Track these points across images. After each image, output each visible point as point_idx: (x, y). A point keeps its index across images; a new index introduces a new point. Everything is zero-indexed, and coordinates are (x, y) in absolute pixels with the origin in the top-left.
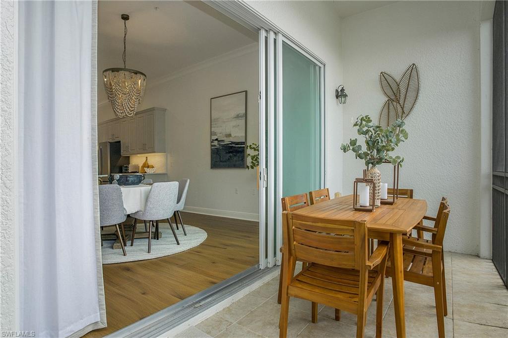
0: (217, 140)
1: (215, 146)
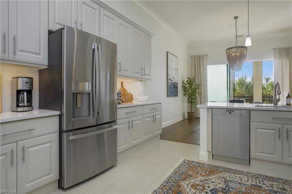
0: (170, 79)
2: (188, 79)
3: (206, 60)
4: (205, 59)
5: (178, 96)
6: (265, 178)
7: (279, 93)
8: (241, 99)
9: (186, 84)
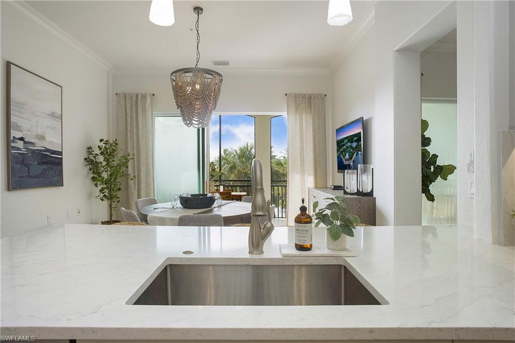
0: (22, 139)
1: (19, 149)
2: (102, 144)
3: (152, 105)
4: (148, 102)
5: (62, 185)
9: (97, 155)
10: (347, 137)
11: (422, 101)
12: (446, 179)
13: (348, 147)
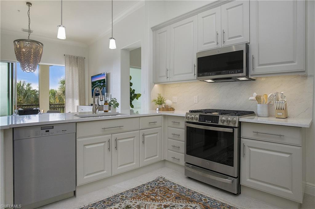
6: (103, 204)
7: (102, 100)
8: (34, 109)
10: (98, 81)
11: (131, 67)
12: (138, 99)
13: (98, 85)
